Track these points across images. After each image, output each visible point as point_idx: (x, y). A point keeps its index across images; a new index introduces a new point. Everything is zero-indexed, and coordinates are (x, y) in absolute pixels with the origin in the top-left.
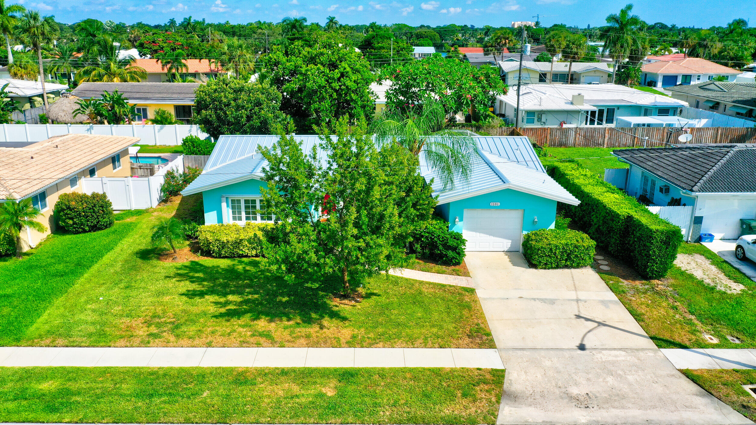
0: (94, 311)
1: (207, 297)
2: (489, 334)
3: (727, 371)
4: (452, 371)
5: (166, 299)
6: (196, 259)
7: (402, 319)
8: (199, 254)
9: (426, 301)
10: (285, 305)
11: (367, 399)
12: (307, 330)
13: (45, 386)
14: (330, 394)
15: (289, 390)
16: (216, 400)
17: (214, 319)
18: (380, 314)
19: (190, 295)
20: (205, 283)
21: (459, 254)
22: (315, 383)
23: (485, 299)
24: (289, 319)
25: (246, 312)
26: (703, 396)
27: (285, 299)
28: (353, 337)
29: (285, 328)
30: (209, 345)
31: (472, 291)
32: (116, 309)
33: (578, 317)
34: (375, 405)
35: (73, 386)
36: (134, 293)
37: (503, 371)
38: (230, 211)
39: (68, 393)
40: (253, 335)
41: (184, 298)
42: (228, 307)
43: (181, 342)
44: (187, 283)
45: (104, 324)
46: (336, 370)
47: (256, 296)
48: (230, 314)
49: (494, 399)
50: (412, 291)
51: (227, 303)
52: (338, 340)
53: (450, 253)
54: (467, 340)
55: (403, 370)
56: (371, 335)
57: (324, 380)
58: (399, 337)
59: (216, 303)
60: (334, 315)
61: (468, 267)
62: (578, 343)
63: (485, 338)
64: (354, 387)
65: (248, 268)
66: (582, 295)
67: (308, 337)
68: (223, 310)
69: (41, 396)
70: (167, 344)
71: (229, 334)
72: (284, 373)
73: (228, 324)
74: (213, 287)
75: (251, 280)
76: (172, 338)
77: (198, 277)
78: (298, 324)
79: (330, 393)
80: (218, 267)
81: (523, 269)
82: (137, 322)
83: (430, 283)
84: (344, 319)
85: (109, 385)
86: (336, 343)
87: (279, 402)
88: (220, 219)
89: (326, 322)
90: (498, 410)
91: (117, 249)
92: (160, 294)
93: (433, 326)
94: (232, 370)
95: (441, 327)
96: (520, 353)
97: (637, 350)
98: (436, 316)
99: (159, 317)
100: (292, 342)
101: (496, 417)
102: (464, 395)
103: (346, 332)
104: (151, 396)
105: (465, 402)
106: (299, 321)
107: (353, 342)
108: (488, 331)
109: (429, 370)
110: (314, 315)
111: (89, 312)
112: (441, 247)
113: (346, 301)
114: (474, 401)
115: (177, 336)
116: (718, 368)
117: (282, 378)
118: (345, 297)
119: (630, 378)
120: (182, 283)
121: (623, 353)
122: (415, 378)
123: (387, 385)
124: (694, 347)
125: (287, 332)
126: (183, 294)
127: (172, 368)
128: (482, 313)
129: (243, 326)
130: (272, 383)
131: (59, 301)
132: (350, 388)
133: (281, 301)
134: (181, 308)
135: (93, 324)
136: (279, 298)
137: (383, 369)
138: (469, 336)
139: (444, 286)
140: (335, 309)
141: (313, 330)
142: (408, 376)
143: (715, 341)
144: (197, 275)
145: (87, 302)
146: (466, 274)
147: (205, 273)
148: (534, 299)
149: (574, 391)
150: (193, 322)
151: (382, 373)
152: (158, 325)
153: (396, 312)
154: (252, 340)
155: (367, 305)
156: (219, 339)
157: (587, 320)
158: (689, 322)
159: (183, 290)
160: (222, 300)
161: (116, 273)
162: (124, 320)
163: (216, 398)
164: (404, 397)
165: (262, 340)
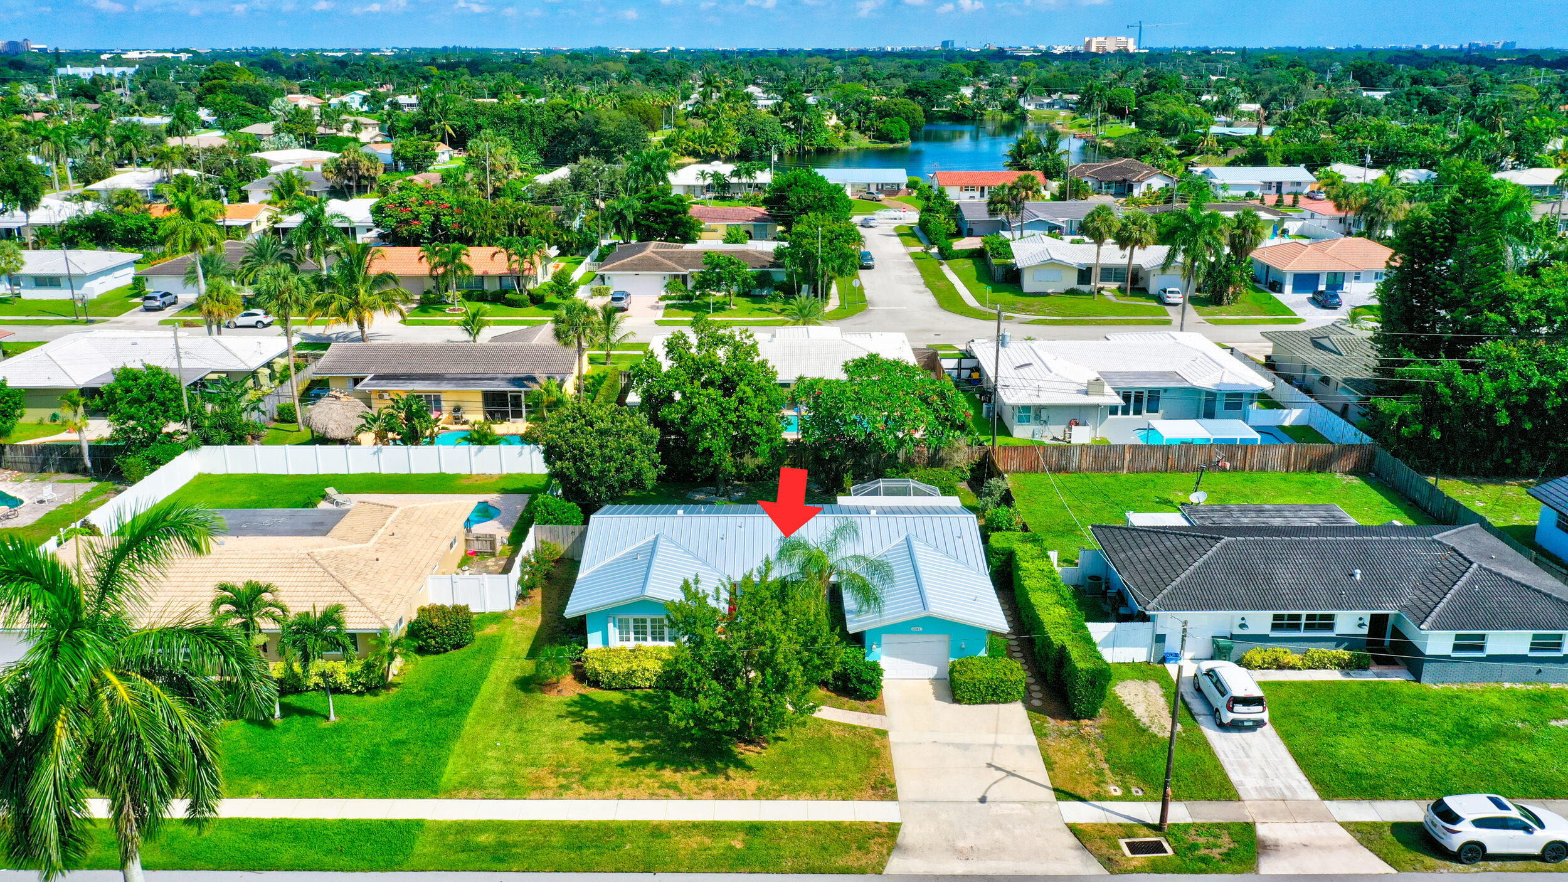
0: (497, 759)
1: (607, 742)
2: (893, 786)
3: (1111, 825)
4: (852, 824)
5: (566, 744)
6: (583, 691)
7: (808, 768)
8: (585, 684)
9: (835, 747)
10: (688, 751)
11: (771, 852)
12: (714, 781)
13: (482, 839)
14: (738, 847)
15: (702, 843)
16: (638, 852)
17: (619, 768)
18: (785, 763)
19: (590, 739)
20: (602, 725)
21: (874, 688)
22: (724, 836)
23: (896, 744)
24: (695, 769)
25: (649, 761)
26: (1078, 848)
27: (688, 745)
28: (759, 789)
29: (691, 779)
30: (620, 797)
31: (883, 733)
32: (519, 757)
33: (990, 765)
34: (779, 857)
35: (509, 839)
36: (531, 738)
37: (899, 824)
38: (617, 631)
39: (505, 845)
40: (660, 787)
41: (584, 744)
42: (631, 755)
43: (592, 793)
44: (582, 724)
45: (512, 775)
46: (743, 824)
47: (658, 741)
48: (635, 763)
49: (885, 852)
50: (820, 735)
51: (629, 750)
52: (743, 791)
53: (865, 688)
54: (871, 792)
55: (806, 824)
56: (776, 787)
57: (733, 834)
58: (803, 788)
59: (619, 750)
60: (740, 764)
61: (886, 702)
62: (979, 796)
63: (888, 789)
64: (760, 840)
65: (644, 704)
66: (1002, 739)
67: (714, 788)
68: (626, 758)
69: (485, 848)
70: (579, 796)
71: (637, 786)
72: (695, 826)
73: (634, 774)
74: (610, 729)
75: (649, 720)
76: (583, 791)
77: (592, 717)
78: (704, 774)
79: (738, 845)
80: (611, 702)
81: (946, 704)
82: (543, 772)
83: (839, 724)
84: (749, 769)
85: (540, 838)
86: (741, 795)
87: (693, 853)
88: (606, 641)
89: (732, 771)
90: (886, 862)
91: (492, 677)
92: (557, 738)
93: (839, 777)
94: (647, 823)
95: (846, 778)
96: (920, 805)
97: (1035, 803)
98: (842, 764)
99: (564, 766)
100: (699, 794)
101: (883, 867)
102: (859, 848)
103: (752, 784)
104: (580, 848)
105: (858, 854)
106: (704, 771)
107: (759, 794)
108: (892, 782)
109: (830, 823)
110: (719, 764)
111: (493, 761)
112: (854, 680)
113: (751, 747)
114: (867, 854)
115: (587, 788)
116: (1105, 822)
117: (694, 832)
118: (750, 742)
119: (1017, 832)
120: (577, 725)
121: (1019, 806)
122: (816, 832)
123: (790, 839)
124: (1092, 799)
125: (693, 784)
126: (581, 739)
127: (591, 822)
128: (891, 762)
129: (650, 777)
130: (685, 835)
131: (457, 747)
132: (756, 841)
133: (684, 748)
134: (583, 755)
135: (502, 774)
136: (682, 744)
137: (787, 823)
138: (873, 788)
139: (854, 727)
140: (740, 757)
141: (719, 781)
142: (810, 829)
143: (1119, 793)
144: (590, 714)
145: (485, 748)
146: (881, 712)
147: (599, 712)
148: (948, 744)
149: (961, 844)
150: (599, 772)
151: (785, 827)
152: (566, 775)
153: (801, 760)
154: (661, 792)
155: (773, 752)
156: (629, 791)
157: (998, 769)
158: (1100, 772)
159: (580, 734)
160: (624, 746)
161: (502, 711)
162: (530, 769)
163: (638, 850)
164: (806, 849)
165: (670, 792)
